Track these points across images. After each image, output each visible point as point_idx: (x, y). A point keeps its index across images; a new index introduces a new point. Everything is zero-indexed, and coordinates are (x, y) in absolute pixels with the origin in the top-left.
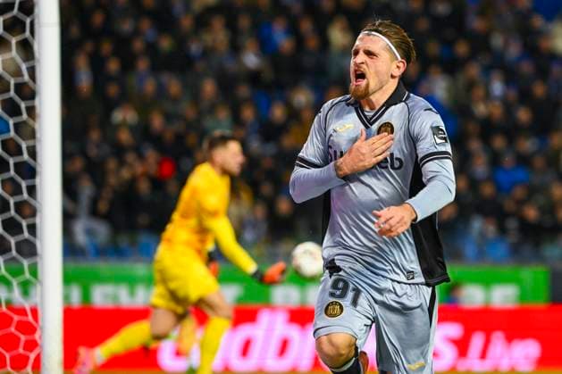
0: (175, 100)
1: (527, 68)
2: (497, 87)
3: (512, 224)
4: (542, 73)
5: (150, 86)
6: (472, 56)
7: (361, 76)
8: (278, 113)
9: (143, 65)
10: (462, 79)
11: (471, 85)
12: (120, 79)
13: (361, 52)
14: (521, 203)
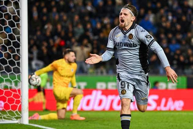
0: (65, 22)
1: (180, 11)
2: (170, 18)
3: (175, 62)
4: (185, 13)
5: (57, 17)
6: (162, 7)
7: (123, 21)
8: (99, 26)
9: (55, 10)
10: (158, 15)
11: (162, 17)
12: (47, 15)
13: (123, 14)
14: (179, 55)
